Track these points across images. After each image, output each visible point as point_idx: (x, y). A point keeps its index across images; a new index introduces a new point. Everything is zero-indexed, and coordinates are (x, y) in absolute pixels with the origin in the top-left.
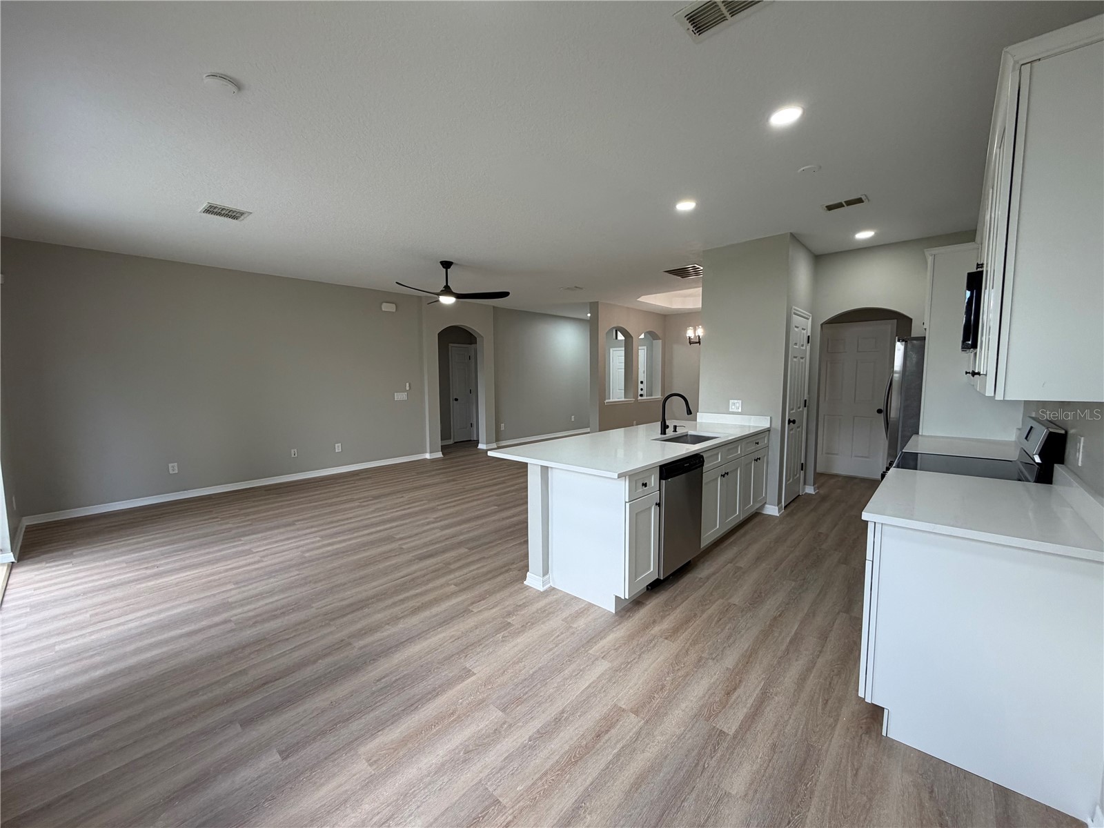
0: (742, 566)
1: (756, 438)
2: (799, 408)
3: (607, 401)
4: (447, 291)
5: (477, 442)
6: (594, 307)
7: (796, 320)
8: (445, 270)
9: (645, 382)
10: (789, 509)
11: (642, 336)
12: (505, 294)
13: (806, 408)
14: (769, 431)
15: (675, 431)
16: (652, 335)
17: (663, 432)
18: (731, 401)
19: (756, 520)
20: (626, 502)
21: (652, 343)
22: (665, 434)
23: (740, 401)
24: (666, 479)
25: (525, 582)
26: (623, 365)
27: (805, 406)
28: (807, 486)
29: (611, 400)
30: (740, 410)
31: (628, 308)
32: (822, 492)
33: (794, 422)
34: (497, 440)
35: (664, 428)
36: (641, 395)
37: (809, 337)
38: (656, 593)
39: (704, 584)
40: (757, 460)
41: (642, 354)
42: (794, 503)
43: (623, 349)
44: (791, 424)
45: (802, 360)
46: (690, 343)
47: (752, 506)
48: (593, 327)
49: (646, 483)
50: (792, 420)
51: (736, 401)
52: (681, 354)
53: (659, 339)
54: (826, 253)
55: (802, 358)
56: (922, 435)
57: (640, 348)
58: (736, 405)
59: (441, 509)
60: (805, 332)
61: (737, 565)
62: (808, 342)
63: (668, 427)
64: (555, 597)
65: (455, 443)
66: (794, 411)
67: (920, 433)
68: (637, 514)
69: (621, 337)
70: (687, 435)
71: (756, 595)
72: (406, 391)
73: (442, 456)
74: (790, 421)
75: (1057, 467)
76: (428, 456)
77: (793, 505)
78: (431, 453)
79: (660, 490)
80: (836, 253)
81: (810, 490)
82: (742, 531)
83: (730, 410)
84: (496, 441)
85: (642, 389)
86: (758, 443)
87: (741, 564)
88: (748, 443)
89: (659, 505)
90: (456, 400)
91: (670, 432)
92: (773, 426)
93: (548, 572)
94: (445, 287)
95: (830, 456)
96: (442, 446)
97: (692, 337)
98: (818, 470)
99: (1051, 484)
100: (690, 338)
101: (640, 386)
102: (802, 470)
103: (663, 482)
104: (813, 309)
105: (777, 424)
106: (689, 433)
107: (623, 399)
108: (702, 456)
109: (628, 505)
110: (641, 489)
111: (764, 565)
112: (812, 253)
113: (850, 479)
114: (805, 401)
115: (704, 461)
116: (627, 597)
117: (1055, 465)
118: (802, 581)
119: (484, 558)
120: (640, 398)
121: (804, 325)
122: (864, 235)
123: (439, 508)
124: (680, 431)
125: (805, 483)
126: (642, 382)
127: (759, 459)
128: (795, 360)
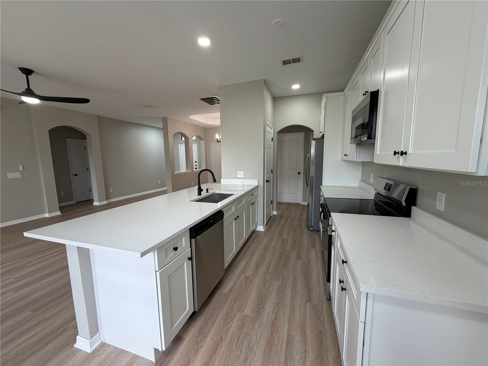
0: (249, 275)
1: (252, 193)
2: (270, 174)
3: (176, 172)
4: (29, 92)
5: (92, 201)
6: (165, 120)
7: (268, 129)
8: (25, 76)
9: (197, 162)
10: (268, 226)
11: (194, 138)
12: (86, 101)
13: (272, 174)
14: (258, 187)
15: (207, 192)
16: (199, 138)
17: (200, 194)
18: (238, 172)
19: (254, 236)
20: (156, 271)
21: (200, 142)
22: (200, 195)
23: (243, 172)
24: (195, 237)
25: (75, 345)
26: (184, 153)
27: (272, 173)
28: (273, 211)
29: (181, 172)
30: (243, 177)
31: (185, 122)
32: (280, 213)
33: (268, 181)
34: (107, 198)
35: (200, 190)
36: (196, 168)
37: (272, 138)
38: (193, 322)
39: (227, 299)
40: (253, 204)
41: (195, 148)
42: (270, 221)
43: (184, 145)
44: (267, 182)
45: (270, 150)
46: (218, 142)
47: (252, 229)
48: (165, 131)
49: (177, 247)
50: (267, 180)
51: (240, 172)
52: (214, 147)
53: (203, 140)
54: (278, 97)
55: (270, 148)
56: (324, 186)
57: (193, 144)
58: (241, 174)
59: (29, 266)
60: (271, 135)
61: (246, 275)
62: (272, 141)
63: (202, 190)
64: (101, 357)
65: (77, 202)
66: (268, 175)
67: (323, 185)
68: (168, 277)
69: (183, 139)
70: (215, 193)
71: (259, 302)
72: (19, 171)
73: (60, 214)
74: (267, 181)
75: (413, 208)
76: (47, 215)
77: (270, 222)
78: (49, 213)
79: (191, 247)
80: (282, 97)
81: (275, 213)
82: (247, 245)
83: (238, 177)
84: (106, 200)
85: (196, 165)
86: (253, 195)
87: (249, 273)
88: (248, 196)
89: (190, 259)
90: (76, 175)
91: (204, 194)
92: (259, 184)
93: (98, 331)
94: (26, 89)
95: (280, 194)
96: (59, 207)
97: (218, 139)
98: (278, 201)
99: (410, 217)
100: (217, 139)
101: (195, 164)
102: (272, 204)
103: (193, 240)
104: (274, 124)
105: (261, 183)
106: (216, 193)
107: (186, 171)
108: (223, 211)
109: (158, 273)
110: (172, 253)
111: (261, 270)
112: (273, 96)
113: (289, 204)
114: (272, 170)
115: (224, 215)
116: (164, 349)
117: (412, 206)
118: (282, 279)
119: (45, 319)
120: (195, 170)
121: (271, 132)
122: (296, 87)
123: (28, 265)
124: (211, 192)
125: (273, 210)
126: (196, 162)
127: (254, 203)
128: (267, 149)
